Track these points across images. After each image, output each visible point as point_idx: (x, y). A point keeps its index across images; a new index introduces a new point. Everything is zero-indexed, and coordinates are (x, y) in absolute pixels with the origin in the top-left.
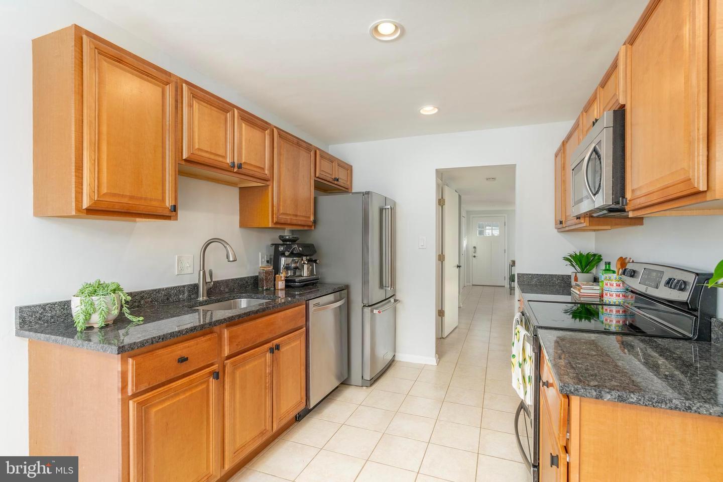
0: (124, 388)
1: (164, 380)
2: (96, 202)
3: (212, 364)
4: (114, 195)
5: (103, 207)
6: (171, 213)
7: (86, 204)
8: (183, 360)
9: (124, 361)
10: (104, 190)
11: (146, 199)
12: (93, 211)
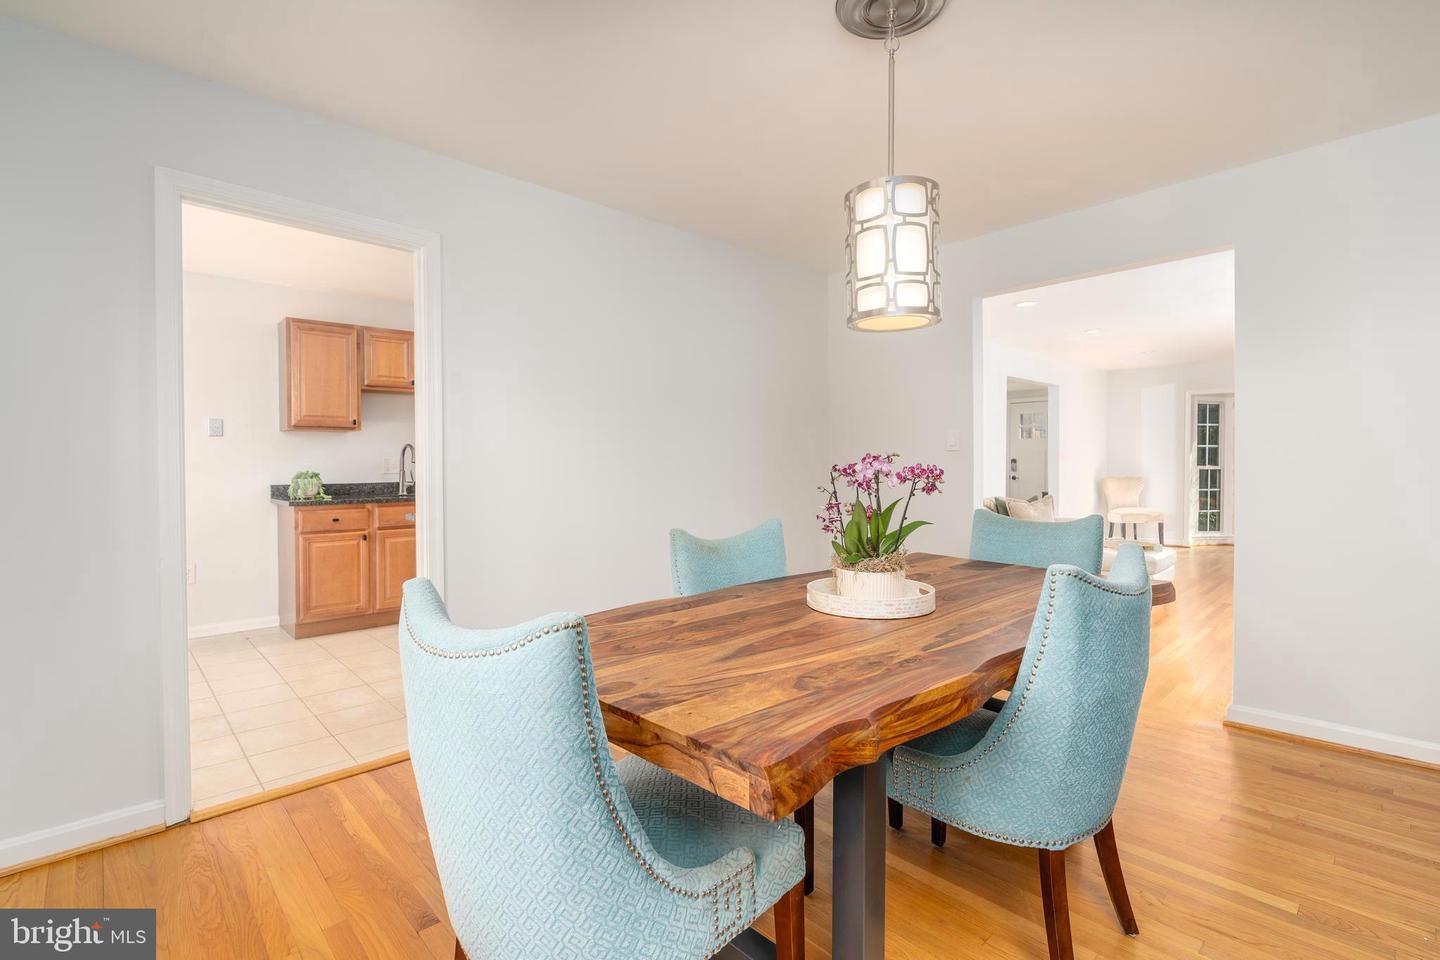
0: (296, 527)
1: (322, 529)
2: (299, 421)
3: (364, 530)
4: (310, 416)
5: (303, 424)
6: (355, 425)
7: (293, 423)
8: (336, 520)
9: (296, 512)
10: (304, 413)
11: (333, 417)
12: (298, 427)
